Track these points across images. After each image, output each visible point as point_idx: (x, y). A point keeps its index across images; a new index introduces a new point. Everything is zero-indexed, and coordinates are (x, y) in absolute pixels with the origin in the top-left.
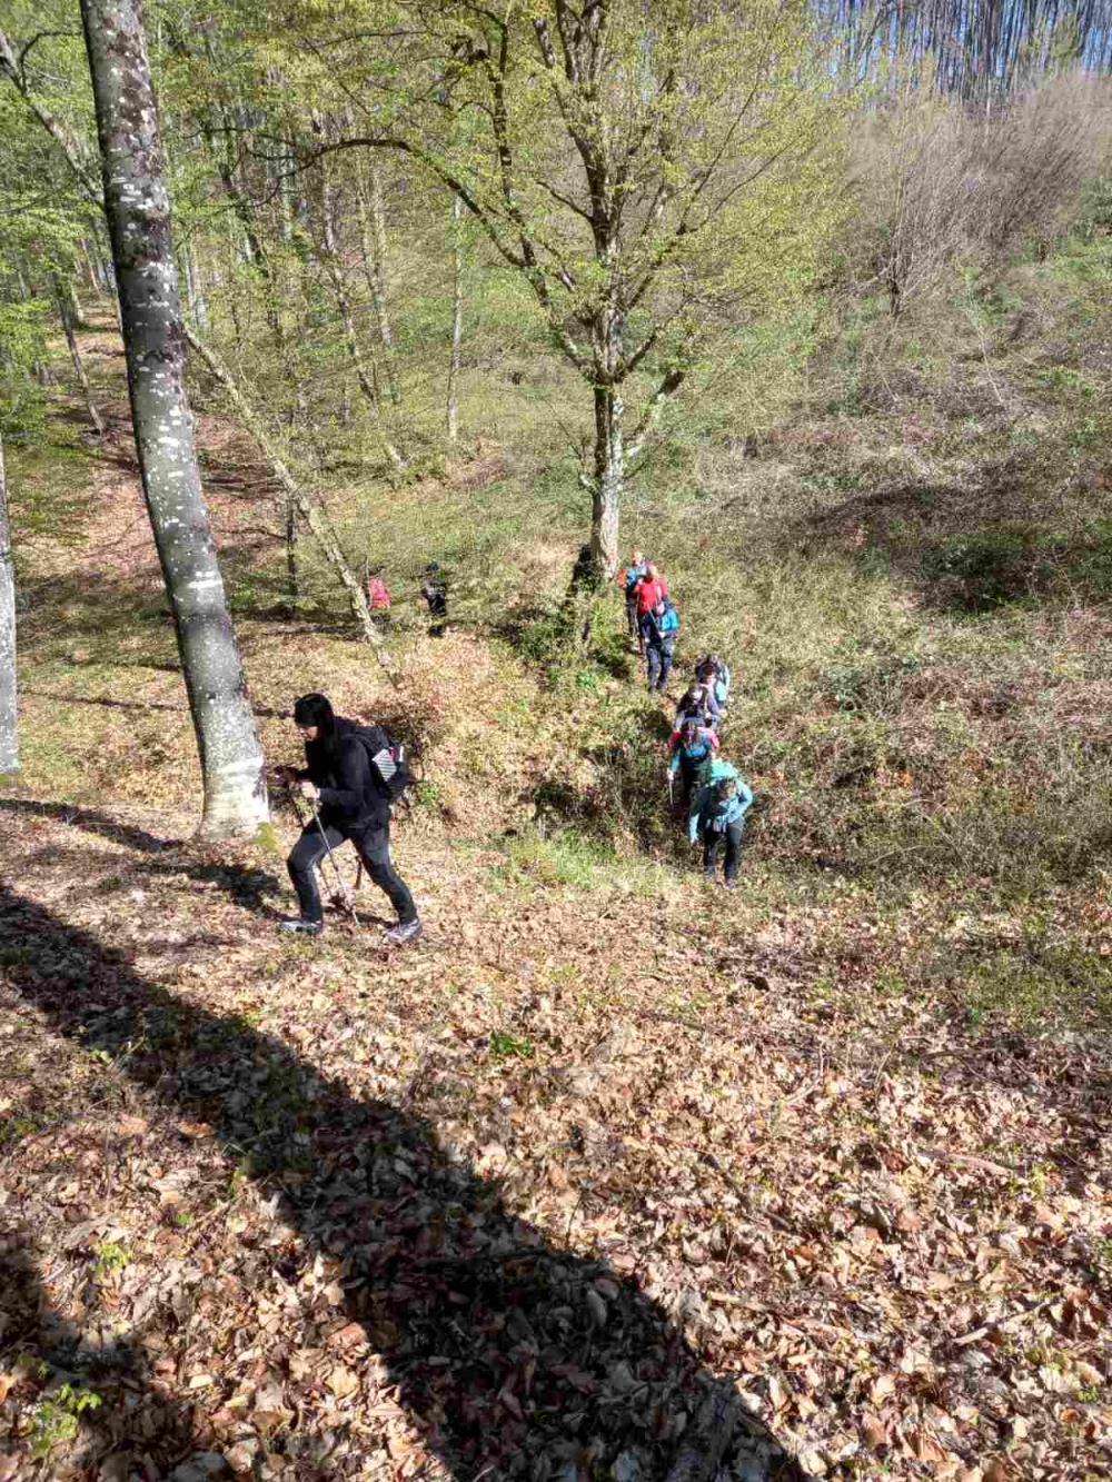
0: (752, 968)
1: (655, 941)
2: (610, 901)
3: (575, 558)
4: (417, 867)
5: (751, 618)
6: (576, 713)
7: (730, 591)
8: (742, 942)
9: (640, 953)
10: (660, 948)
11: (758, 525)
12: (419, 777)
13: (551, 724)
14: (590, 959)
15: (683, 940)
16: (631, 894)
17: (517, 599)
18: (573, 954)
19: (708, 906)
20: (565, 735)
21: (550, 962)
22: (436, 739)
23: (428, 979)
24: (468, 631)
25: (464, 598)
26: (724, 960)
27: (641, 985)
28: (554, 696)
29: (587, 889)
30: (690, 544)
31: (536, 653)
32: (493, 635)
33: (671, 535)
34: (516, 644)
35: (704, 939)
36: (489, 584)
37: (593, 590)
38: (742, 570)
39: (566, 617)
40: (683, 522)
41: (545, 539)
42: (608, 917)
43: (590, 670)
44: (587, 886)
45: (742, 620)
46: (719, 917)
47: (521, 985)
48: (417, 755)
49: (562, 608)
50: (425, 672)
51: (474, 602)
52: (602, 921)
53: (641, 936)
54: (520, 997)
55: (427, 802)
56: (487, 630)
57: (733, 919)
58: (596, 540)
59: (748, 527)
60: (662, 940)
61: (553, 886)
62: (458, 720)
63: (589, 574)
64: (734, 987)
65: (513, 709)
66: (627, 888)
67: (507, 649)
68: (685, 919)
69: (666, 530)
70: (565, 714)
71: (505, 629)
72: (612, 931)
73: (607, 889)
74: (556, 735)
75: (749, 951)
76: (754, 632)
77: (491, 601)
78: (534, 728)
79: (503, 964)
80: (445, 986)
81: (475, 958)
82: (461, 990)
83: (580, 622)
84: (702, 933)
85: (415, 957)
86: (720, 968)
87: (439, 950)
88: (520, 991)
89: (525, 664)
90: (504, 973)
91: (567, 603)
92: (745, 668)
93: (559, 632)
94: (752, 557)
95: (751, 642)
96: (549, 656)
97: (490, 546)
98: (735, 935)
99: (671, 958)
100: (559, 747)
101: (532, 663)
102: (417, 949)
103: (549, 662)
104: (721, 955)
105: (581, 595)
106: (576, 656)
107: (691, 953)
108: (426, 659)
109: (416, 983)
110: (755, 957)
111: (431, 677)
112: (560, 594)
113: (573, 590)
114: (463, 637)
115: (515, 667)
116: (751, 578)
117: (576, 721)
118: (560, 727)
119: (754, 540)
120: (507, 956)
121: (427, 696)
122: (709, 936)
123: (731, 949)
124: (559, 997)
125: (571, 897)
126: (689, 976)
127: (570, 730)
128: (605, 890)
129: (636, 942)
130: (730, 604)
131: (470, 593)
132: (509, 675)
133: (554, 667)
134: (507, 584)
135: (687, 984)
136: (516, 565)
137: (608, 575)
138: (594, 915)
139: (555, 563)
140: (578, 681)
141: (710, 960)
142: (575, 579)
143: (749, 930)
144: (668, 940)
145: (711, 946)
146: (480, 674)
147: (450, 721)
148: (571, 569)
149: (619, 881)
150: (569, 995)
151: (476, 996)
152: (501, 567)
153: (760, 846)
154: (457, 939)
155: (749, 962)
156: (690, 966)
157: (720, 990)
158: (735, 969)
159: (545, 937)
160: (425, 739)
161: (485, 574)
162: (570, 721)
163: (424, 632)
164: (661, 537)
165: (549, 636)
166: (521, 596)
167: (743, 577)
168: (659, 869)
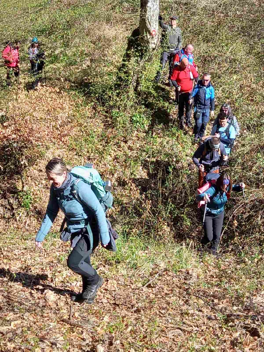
0: (249, 321)
1: (181, 303)
2: (151, 275)
3: (129, 34)
4: (16, 252)
5: (252, 76)
6: (130, 143)
7: (238, 57)
8: (242, 303)
9: (171, 312)
10: (185, 308)
11: (256, 11)
12: (20, 189)
13: (113, 151)
14: (136, 315)
15: (201, 302)
16: (166, 270)
17: (88, 63)
18: (124, 312)
19: (220, 277)
20: (122, 159)
21: (106, 319)
22: (31, 161)
23: (19, 332)
24: (53, 86)
25: (52, 62)
26: (228, 316)
27: (170, 335)
28: (115, 131)
29: (135, 267)
30: (209, 24)
31: (102, 100)
32: (71, 88)
33: (196, 18)
34: (88, 95)
35: (216, 301)
36: (69, 53)
37: (141, 57)
38: (246, 42)
39: (123, 75)
40: (204, 8)
41: (108, 21)
42: (149, 286)
43: (140, 113)
44: (135, 265)
45: (246, 77)
46: (227, 286)
47: (85, 335)
48: (18, 173)
49: (119, 69)
50: (23, 115)
51: (59, 65)
52: (145, 289)
53: (173, 299)
54: (84, 343)
55: (25, 206)
56: (67, 85)
57: (237, 287)
58: (143, 21)
59: (250, 11)
60: (186, 302)
61: (111, 264)
62: (47, 148)
63: (139, 45)
64: (236, 335)
65: (86, 140)
66: (163, 265)
67: (81, 99)
68: (203, 287)
69: (194, 14)
70: (122, 144)
71: (80, 84)
72: (152, 296)
73: (149, 267)
74: (116, 158)
75: (247, 309)
76: (254, 86)
77: (71, 64)
78: (101, 153)
79: (73, 321)
80: (30, 337)
81: (53, 316)
82: (42, 339)
83: (132, 80)
84: (214, 296)
85: (11, 316)
86: (227, 321)
87: (28, 311)
88: (84, 340)
89: (94, 108)
90: (73, 327)
91: (123, 65)
92: (248, 111)
93: (118, 86)
94: (253, 33)
95: (253, 92)
96: (111, 103)
97: (69, 25)
98: (238, 298)
99: (192, 315)
100: (118, 167)
101: (100, 108)
102: (13, 310)
103: (111, 107)
104: (228, 312)
105: (133, 60)
106: (130, 104)
107: (207, 311)
108: (24, 105)
109: (10, 335)
110: (251, 313)
111: (28, 118)
112: (118, 59)
113: (128, 56)
114: (50, 89)
115: (87, 111)
116: (252, 48)
117: (130, 148)
118: (119, 153)
119: (254, 21)
120: (77, 315)
121: (25, 132)
122: (219, 299)
123: (235, 308)
124: (111, 344)
125: (124, 272)
126: (204, 328)
127: (126, 155)
128: (147, 267)
129: (168, 304)
130: (237, 65)
131: (56, 59)
132: (83, 116)
133: (115, 111)
134: (82, 52)
135: (202, 333)
136: (88, 39)
137: (152, 46)
138: (140, 285)
139: (115, 38)
140: (132, 121)
141: (220, 316)
142: (128, 49)
143: (247, 294)
144: (191, 302)
145: (221, 306)
146: (62, 116)
147: (42, 149)
148: (126, 42)
149: (158, 261)
150: (118, 342)
151: (52, 344)
152: (77, 40)
153: (258, 235)
154: (42, 303)
155: (246, 317)
156: (206, 320)
157: (226, 337)
158: (237, 322)
159: (105, 301)
160: (24, 162)
161: (66, 45)
162: (126, 148)
163: (22, 86)
164: (189, 20)
165: (111, 88)
166: (91, 60)
167: (247, 47)
168: (186, 253)
